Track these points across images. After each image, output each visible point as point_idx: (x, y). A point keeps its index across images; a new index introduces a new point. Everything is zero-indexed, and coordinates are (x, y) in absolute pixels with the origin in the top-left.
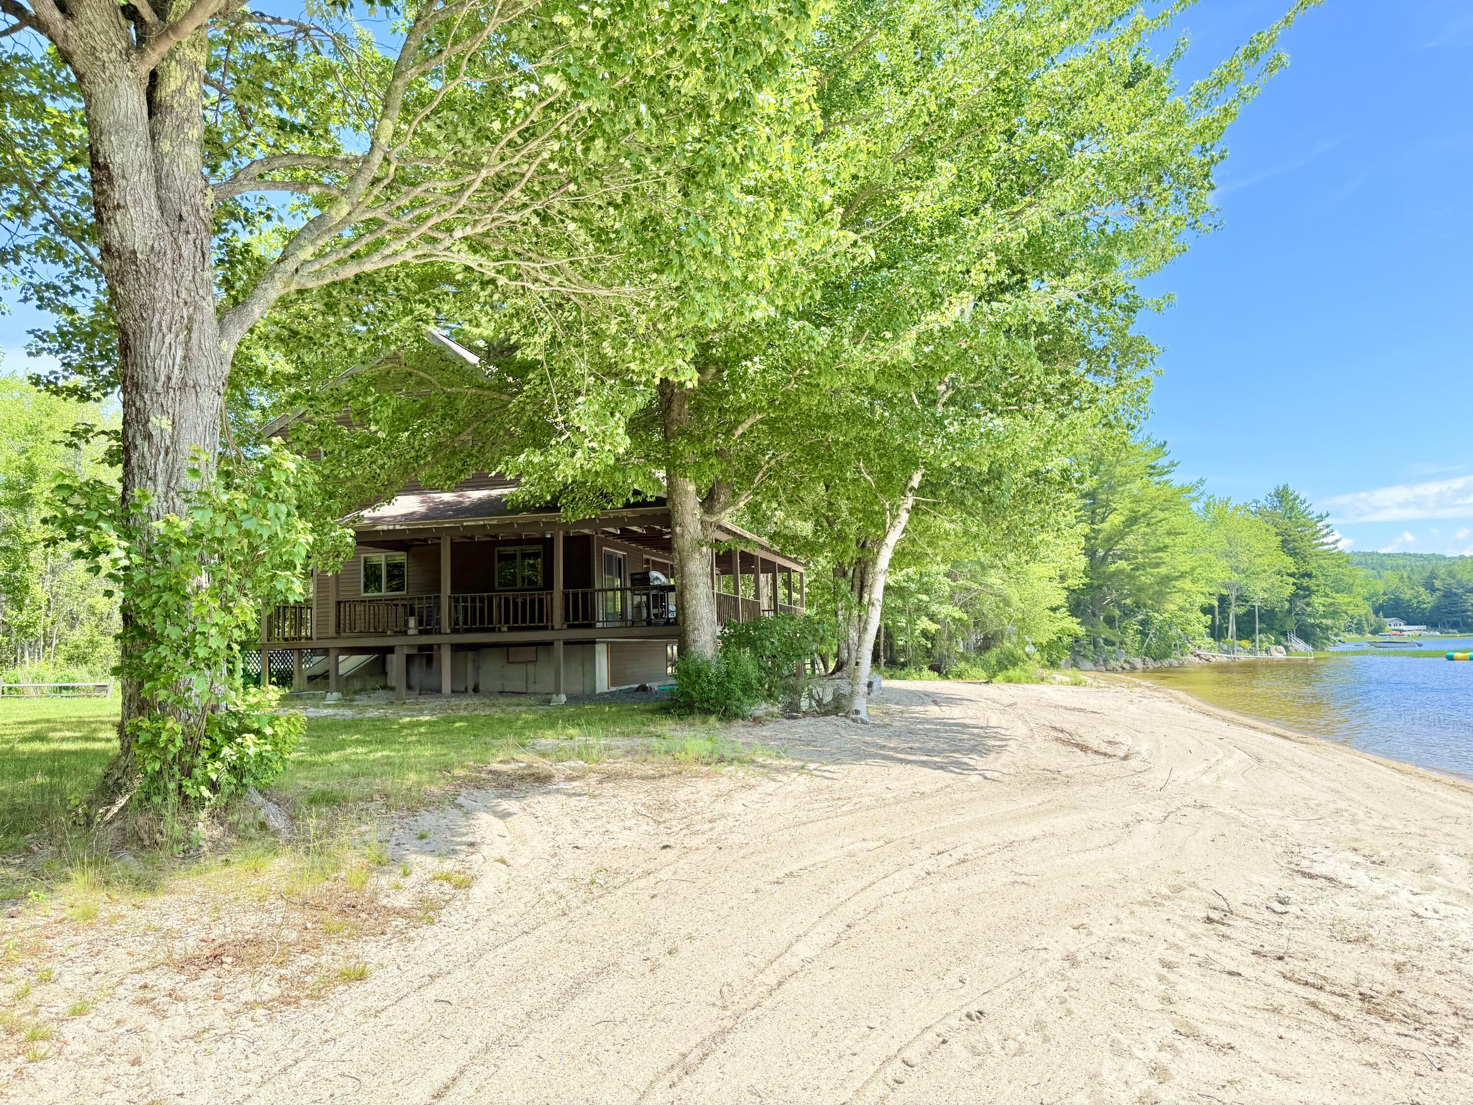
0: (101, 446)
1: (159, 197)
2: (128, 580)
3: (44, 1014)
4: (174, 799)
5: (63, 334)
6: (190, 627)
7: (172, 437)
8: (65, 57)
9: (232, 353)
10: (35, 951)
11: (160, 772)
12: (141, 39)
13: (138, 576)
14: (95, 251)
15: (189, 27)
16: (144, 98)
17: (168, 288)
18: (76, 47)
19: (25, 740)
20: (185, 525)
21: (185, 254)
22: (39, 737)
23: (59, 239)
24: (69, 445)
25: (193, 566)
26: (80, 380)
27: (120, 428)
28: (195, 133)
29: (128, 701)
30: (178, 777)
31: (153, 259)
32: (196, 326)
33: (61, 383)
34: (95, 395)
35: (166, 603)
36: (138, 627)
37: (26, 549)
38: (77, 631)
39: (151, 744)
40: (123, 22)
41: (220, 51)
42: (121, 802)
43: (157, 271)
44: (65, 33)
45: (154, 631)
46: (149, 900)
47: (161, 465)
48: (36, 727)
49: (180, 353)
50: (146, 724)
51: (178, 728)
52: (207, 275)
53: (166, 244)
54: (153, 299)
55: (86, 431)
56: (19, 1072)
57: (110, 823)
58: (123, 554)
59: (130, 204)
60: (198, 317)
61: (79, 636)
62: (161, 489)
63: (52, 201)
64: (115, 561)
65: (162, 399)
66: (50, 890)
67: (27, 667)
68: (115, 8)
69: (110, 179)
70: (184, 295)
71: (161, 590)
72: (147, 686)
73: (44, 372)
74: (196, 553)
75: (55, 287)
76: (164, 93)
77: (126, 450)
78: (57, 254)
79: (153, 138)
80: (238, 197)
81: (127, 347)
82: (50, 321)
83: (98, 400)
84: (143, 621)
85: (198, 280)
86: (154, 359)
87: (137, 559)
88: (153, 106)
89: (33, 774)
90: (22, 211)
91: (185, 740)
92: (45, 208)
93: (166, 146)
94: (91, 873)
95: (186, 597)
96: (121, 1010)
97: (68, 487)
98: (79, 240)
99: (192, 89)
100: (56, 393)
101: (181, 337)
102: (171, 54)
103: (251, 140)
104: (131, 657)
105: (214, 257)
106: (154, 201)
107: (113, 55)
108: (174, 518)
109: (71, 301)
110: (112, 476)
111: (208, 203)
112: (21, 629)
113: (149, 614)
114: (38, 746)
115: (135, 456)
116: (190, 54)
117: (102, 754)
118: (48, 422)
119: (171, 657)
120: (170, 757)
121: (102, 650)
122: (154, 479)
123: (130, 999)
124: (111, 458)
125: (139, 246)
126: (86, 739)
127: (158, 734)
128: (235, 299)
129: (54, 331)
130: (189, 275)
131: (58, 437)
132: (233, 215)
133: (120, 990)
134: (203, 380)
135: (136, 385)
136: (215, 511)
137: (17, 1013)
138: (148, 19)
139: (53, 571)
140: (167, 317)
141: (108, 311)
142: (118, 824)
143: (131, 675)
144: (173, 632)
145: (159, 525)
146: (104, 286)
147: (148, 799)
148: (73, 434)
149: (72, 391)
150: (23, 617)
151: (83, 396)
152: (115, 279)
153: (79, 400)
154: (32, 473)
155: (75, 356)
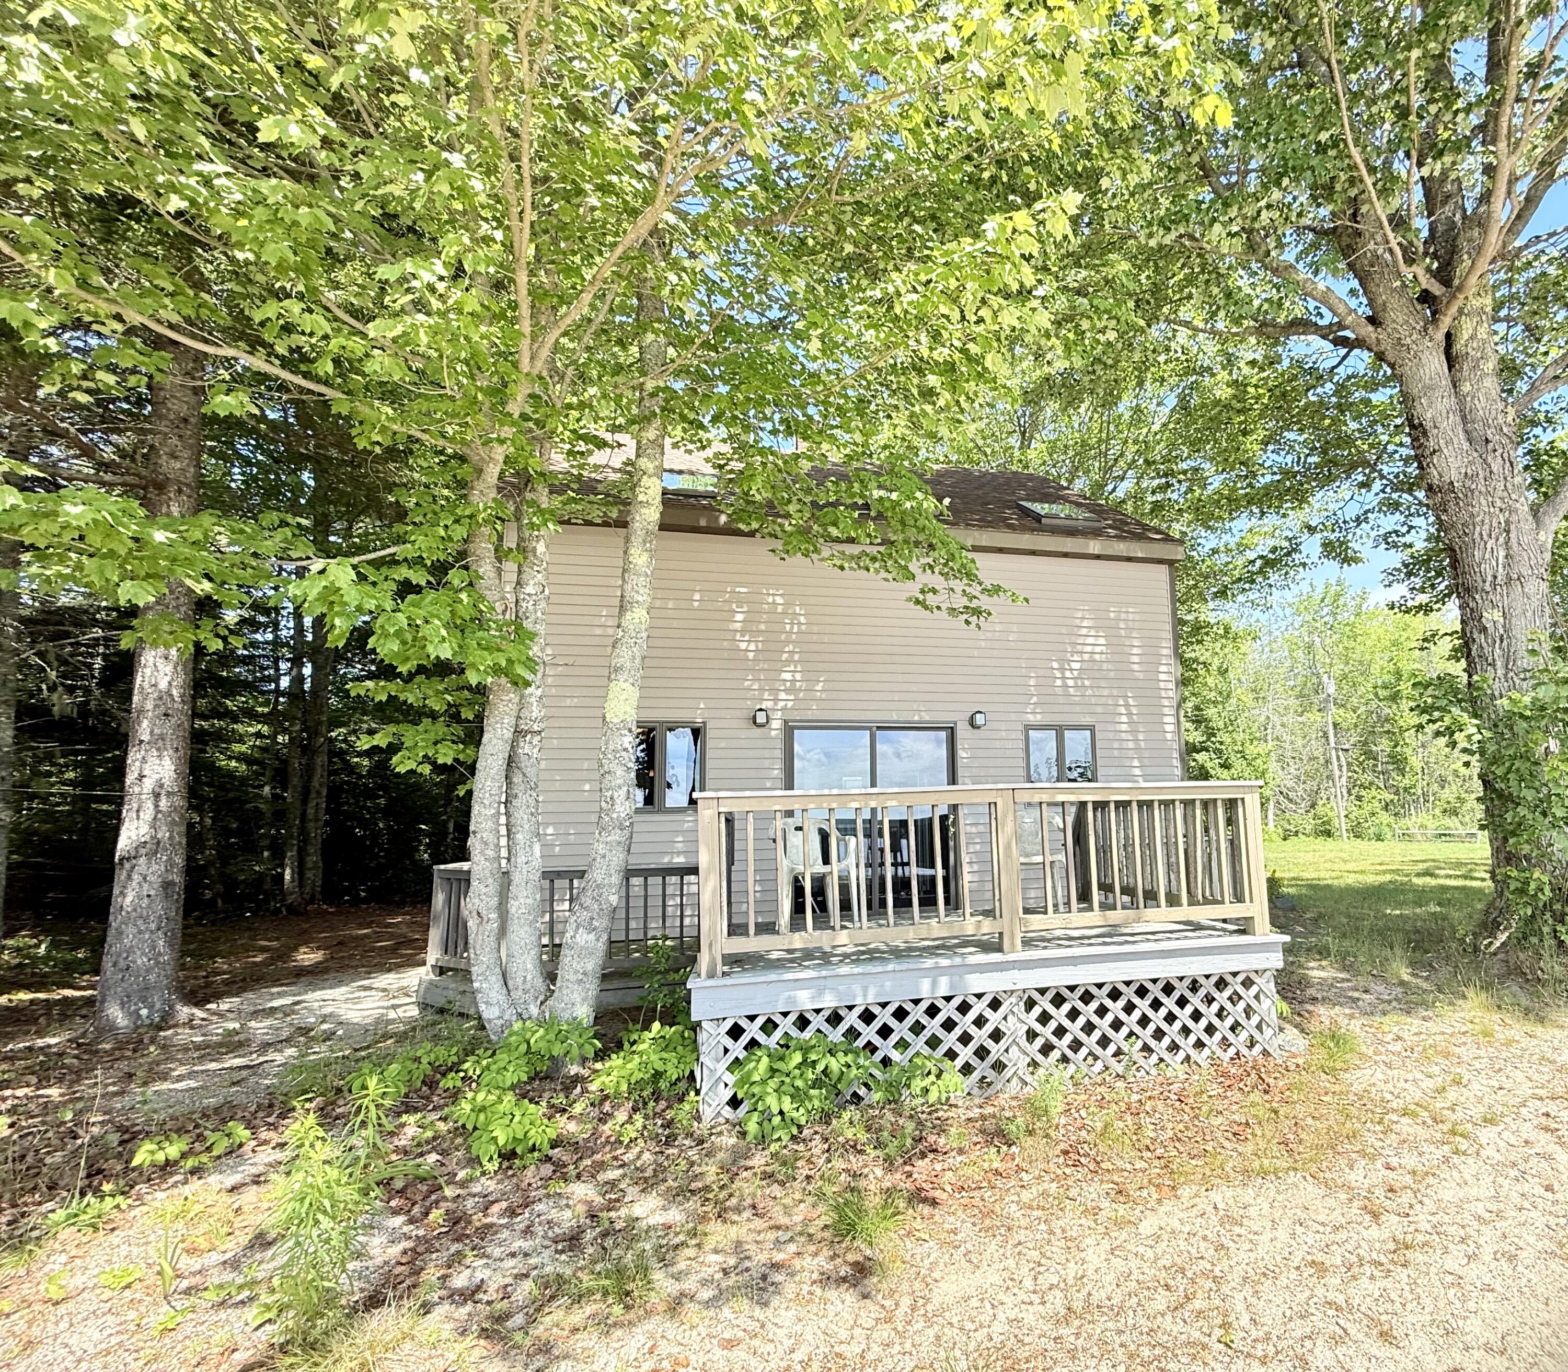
0: (1445, 646)
1: (1466, 432)
2: (1482, 752)
3: (1459, 1114)
4: (1549, 942)
5: (1406, 566)
6: (1545, 790)
7: (1504, 626)
8: (1380, 357)
9: (1550, 541)
10: (1447, 1055)
11: (1533, 916)
12: (1434, 314)
13: (1491, 748)
14: (1421, 494)
15: (1473, 280)
16: (1443, 358)
17: (1484, 502)
18: (1387, 346)
19: (1418, 875)
20: (1527, 700)
21: (1495, 470)
22: (1427, 873)
23: (1395, 496)
24: (1422, 649)
25: (1539, 735)
26: (1423, 598)
27: (1458, 627)
28: (1490, 365)
29: (1496, 852)
30: (1550, 922)
31: (1468, 483)
32: (1512, 527)
33: (1410, 603)
34: (1436, 607)
35: (1518, 770)
36: (1495, 790)
37: (1402, 731)
38: (1447, 790)
39: (1522, 891)
40: (1419, 307)
41: (1504, 291)
42: (1503, 937)
43: (1472, 491)
44: (1378, 339)
45: (1511, 794)
46: (1539, 1030)
47: (1498, 651)
48: (1426, 865)
49: (1502, 553)
50: (1514, 873)
51: (1545, 879)
52: (1518, 480)
53: (1478, 467)
54: (1472, 516)
55: (1433, 636)
56: (1447, 1160)
57: (1495, 954)
58: (1475, 730)
59: (1443, 445)
60: (1514, 518)
61: (1448, 794)
62: (1500, 672)
63: (1386, 470)
64: (1469, 737)
65: (1491, 596)
66: (1451, 1004)
67: (1414, 818)
68: (1411, 300)
69: (1425, 433)
70: (1499, 503)
71: (1513, 758)
72: (1511, 841)
73: (1396, 598)
74: (1543, 723)
75: (1396, 532)
76: (1458, 347)
77: (1466, 644)
78: (1395, 506)
79: (1455, 386)
80: (1536, 405)
81: (1456, 561)
82: (1395, 559)
83: (1439, 610)
84: (1499, 785)
85: (1509, 486)
86: (1480, 565)
87: (1488, 734)
88: (1451, 360)
89: (1427, 904)
90: (1365, 485)
91: (1552, 890)
92: (1382, 477)
93: (1466, 388)
94: (1484, 995)
95: (1536, 763)
96: (1528, 1132)
97: (1420, 683)
98: (1410, 491)
99: (1483, 332)
100: (1408, 612)
101: (1501, 540)
102: (1461, 311)
103: (1543, 349)
104: (1493, 816)
105: (1521, 466)
106: (1462, 436)
107: (1414, 337)
108: (1515, 695)
109: (1408, 539)
110: (1458, 668)
111: (1510, 419)
112: (1405, 789)
113: (1505, 779)
114: (1428, 880)
115: (1474, 648)
116: (1476, 303)
117: (1480, 891)
118: (1405, 635)
119: (1530, 816)
120: (1541, 904)
121: (1468, 806)
122: (1493, 665)
123: (1535, 1122)
124: (1454, 656)
125: (1454, 476)
126: (1465, 877)
127: (1526, 883)
128: (1545, 494)
129: (1399, 566)
130: (1501, 486)
131: (1415, 644)
132: (1534, 423)
133: (1524, 1111)
134: (1526, 571)
135: (1468, 590)
136: (1557, 684)
137: (1439, 1105)
138: (1437, 293)
139: (1423, 746)
140: (1486, 527)
141: (1438, 539)
142: (1501, 956)
143: (1495, 831)
144: (1529, 795)
145: (1505, 701)
146: (1432, 519)
147: (1525, 939)
148: (1424, 640)
149: (1420, 607)
150: (1406, 782)
151: (1426, 609)
152: (1440, 509)
153: (1426, 614)
154: (1398, 675)
155: (1417, 580)
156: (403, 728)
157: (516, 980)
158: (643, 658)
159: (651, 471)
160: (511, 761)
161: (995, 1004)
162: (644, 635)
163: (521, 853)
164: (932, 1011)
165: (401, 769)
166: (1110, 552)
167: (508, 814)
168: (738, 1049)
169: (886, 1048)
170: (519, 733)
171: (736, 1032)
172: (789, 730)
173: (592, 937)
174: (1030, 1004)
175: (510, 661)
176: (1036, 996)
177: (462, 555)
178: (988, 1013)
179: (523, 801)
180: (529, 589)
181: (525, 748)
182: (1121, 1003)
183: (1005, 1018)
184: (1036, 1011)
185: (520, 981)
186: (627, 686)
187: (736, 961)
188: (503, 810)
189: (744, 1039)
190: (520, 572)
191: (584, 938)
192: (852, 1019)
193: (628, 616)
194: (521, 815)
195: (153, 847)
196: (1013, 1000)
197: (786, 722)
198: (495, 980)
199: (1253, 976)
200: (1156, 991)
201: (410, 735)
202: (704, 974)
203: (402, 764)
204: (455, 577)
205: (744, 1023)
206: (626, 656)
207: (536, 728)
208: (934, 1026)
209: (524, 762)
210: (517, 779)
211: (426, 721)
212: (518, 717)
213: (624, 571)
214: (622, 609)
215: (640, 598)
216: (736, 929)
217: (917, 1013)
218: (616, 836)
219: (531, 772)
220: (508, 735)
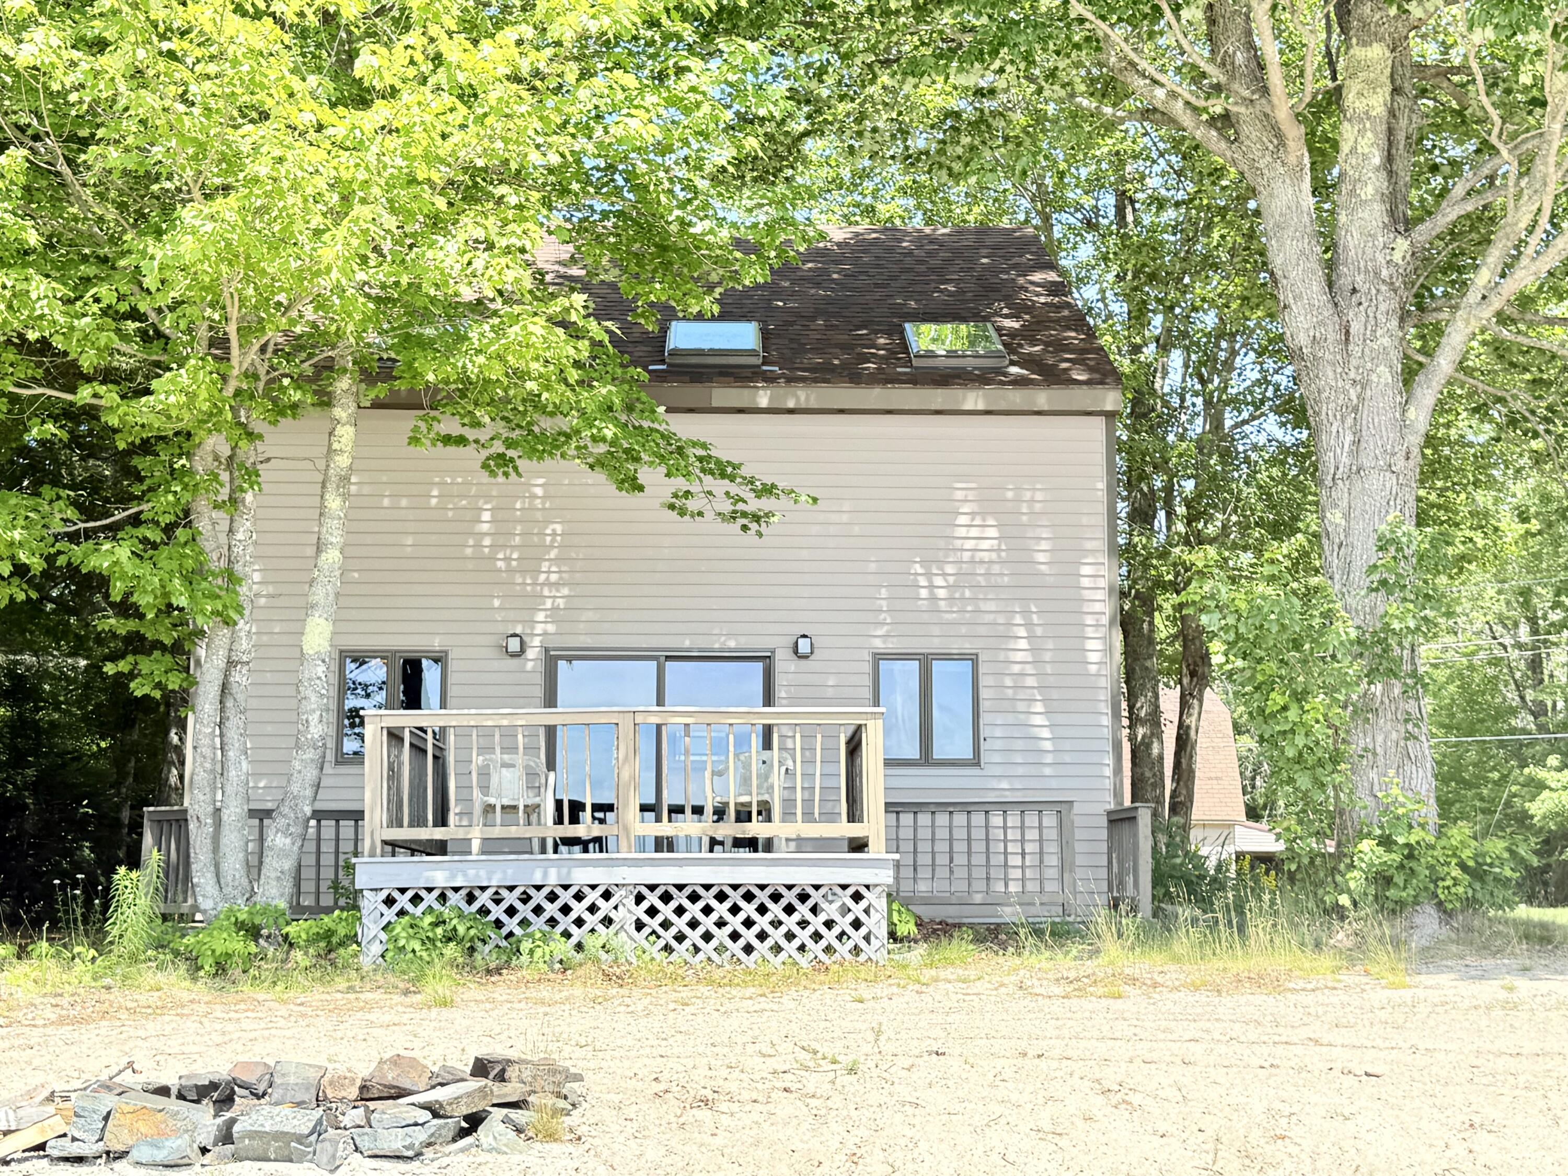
7: (1345, 530)
49: (1349, 438)
65: (1333, 493)
86: (1326, 453)
156: (139, 658)
157: (227, 878)
158: (337, 595)
159: (344, 420)
160: (225, 688)
161: (607, 895)
162: (338, 573)
163: (232, 768)
164: (552, 897)
165: (138, 693)
166: (1003, 406)
167: (222, 735)
168: (390, 914)
169: (512, 924)
170: (231, 663)
171: (389, 901)
172: (551, 662)
173: (288, 841)
174: (639, 899)
175: (225, 606)
176: (645, 892)
177: (187, 513)
178: (601, 902)
179: (234, 723)
180: (240, 536)
181: (239, 677)
182: (728, 904)
183: (616, 908)
184: (645, 905)
185: (230, 878)
186: (322, 621)
187: (393, 846)
188: (217, 732)
189: (396, 908)
190: (232, 521)
191: (280, 841)
192: (484, 899)
193: (323, 556)
194: (232, 734)
196: (623, 892)
197: (547, 650)
198: (210, 875)
199: (863, 891)
200: (762, 897)
201: (145, 664)
202: (366, 852)
203: (139, 689)
204: (181, 534)
205: (396, 894)
206: (322, 593)
207: (245, 659)
208: (551, 909)
209: (235, 689)
210: (229, 704)
211: (157, 654)
212: (231, 650)
213: (321, 514)
214: (319, 551)
215: (334, 540)
216: (396, 821)
217: (539, 898)
218: (310, 754)
219: (240, 697)
220: (222, 664)
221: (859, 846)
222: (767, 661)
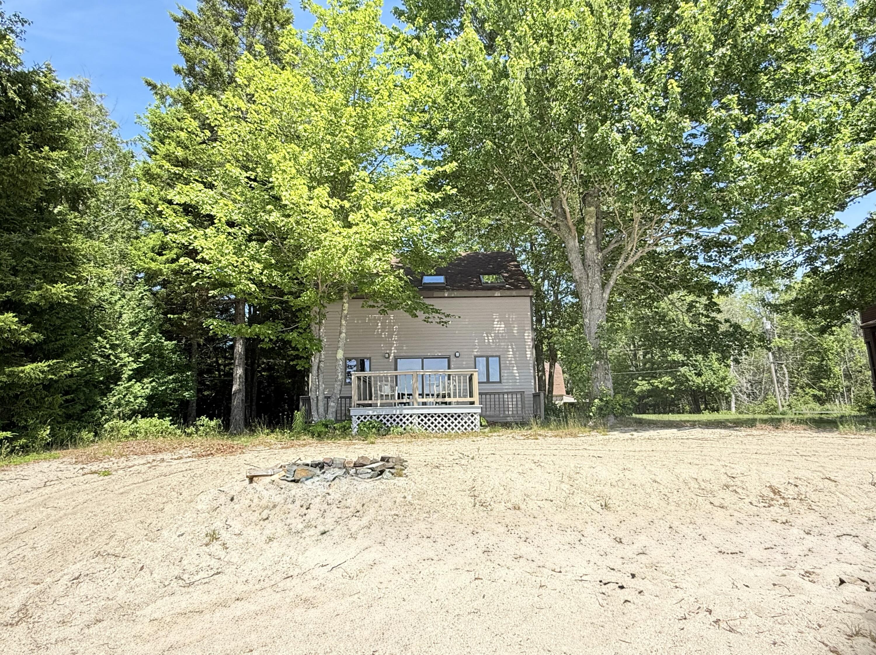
7: (589, 324)
21: (590, 275)
49: (589, 301)
85: (593, 281)
106: (580, 265)
156: (298, 361)
157: (320, 413)
158: (345, 344)
159: (346, 302)
160: (318, 367)
161: (411, 416)
162: (345, 339)
163: (320, 387)
164: (398, 417)
166: (505, 295)
168: (359, 422)
169: (388, 424)
170: (320, 361)
171: (359, 418)
172: (396, 359)
173: (334, 404)
174: (419, 417)
175: (318, 348)
177: (309, 326)
178: (410, 418)
179: (321, 376)
180: (321, 331)
181: (322, 365)
183: (413, 420)
184: (420, 419)
186: (341, 351)
187: (359, 405)
188: (317, 378)
189: (360, 420)
190: (320, 327)
191: (332, 404)
192: (381, 418)
194: (320, 379)
195: (240, 390)
196: (415, 416)
197: (395, 357)
198: (316, 412)
199: (474, 414)
201: (300, 362)
202: (353, 407)
203: (298, 368)
204: (308, 330)
206: (341, 344)
207: (323, 360)
208: (398, 420)
209: (321, 368)
210: (320, 371)
211: (302, 360)
212: (320, 358)
213: (341, 325)
214: (340, 334)
215: (344, 331)
216: (360, 399)
217: (394, 417)
218: (339, 383)
219: (322, 370)
220: (318, 362)
221: (472, 403)
222: (449, 358)
